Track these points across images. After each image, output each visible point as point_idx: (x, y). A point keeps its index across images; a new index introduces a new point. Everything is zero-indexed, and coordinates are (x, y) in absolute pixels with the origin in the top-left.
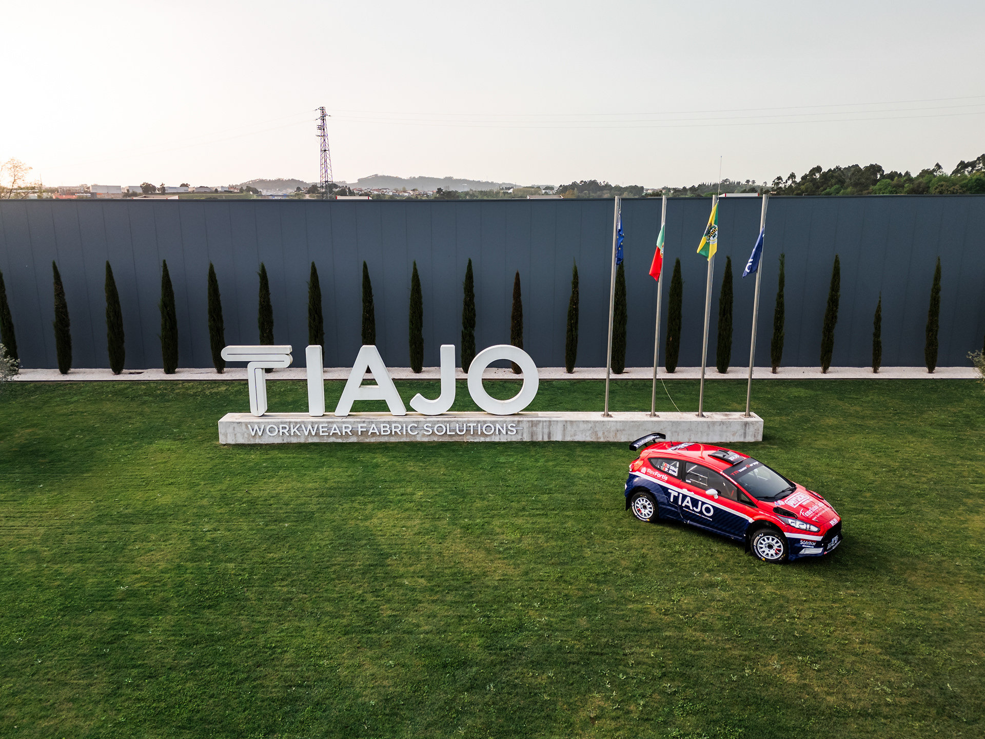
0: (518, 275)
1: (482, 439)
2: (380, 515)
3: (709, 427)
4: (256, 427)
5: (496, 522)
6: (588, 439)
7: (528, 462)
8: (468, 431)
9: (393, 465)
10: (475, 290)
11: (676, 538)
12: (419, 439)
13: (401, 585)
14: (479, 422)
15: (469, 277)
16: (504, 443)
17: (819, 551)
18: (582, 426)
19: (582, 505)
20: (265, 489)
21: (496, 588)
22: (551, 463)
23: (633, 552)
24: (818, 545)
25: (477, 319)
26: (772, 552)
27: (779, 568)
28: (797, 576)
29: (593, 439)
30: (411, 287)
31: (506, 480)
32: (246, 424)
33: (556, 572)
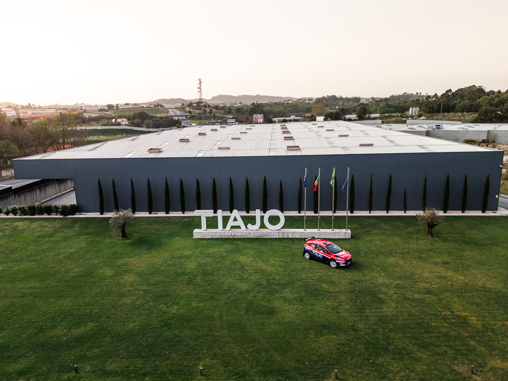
0: (281, 181)
1: (268, 237)
2: (241, 257)
3: (335, 234)
4: (204, 233)
5: (271, 259)
6: (299, 237)
7: (281, 244)
8: (264, 235)
9: (243, 245)
10: (267, 186)
11: (314, 262)
12: (250, 237)
13: (248, 272)
14: (267, 232)
15: (265, 182)
16: (275, 238)
17: (344, 265)
18: (297, 233)
19: (293, 255)
20: (211, 251)
21: (269, 272)
22: (287, 244)
23: (303, 266)
24: (344, 264)
25: (268, 195)
26: (334, 265)
27: (335, 269)
28: (338, 271)
29: (301, 237)
30: (245, 185)
31: (274, 249)
32: (201, 233)
33: (283, 270)
